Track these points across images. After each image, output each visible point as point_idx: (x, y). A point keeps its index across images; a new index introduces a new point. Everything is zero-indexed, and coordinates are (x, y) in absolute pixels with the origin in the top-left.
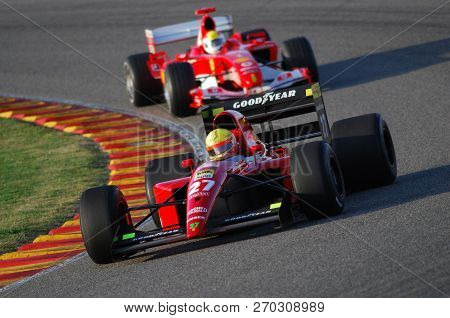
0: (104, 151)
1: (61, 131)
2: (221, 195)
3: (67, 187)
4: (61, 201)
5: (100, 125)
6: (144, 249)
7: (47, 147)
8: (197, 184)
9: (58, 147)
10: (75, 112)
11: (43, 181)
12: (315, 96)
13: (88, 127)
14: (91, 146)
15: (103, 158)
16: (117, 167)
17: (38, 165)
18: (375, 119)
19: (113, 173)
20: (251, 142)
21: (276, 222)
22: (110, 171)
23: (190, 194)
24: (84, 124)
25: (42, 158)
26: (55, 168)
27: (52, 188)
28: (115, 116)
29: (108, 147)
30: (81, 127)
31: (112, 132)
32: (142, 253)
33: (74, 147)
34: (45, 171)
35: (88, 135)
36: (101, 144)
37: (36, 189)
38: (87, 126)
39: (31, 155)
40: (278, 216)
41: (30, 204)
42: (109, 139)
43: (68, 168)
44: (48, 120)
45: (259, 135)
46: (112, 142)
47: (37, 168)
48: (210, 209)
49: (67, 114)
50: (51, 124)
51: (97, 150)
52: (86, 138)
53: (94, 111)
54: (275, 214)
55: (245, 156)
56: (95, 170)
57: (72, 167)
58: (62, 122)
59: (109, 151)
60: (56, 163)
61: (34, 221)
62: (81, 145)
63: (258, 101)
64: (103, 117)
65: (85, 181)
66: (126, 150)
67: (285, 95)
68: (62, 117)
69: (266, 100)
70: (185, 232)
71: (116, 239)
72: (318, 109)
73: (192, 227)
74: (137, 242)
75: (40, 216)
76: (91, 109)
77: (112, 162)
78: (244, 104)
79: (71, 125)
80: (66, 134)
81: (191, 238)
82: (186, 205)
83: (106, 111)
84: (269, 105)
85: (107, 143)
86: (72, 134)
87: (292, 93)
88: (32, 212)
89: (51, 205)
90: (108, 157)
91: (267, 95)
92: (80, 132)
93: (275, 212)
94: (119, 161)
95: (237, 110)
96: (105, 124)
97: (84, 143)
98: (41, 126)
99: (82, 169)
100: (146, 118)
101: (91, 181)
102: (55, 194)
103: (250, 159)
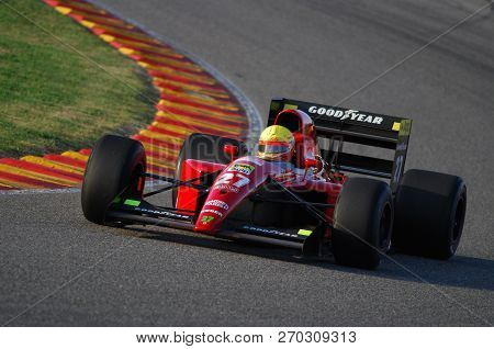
0: (156, 87)
1: (116, 49)
2: (251, 197)
3: (109, 110)
4: (100, 123)
5: (158, 59)
6: (145, 223)
7: (98, 60)
8: (230, 176)
9: (111, 65)
10: (135, 35)
11: (86, 94)
12: (401, 133)
13: (147, 56)
14: (143, 77)
15: (152, 94)
16: (167, 109)
17: (85, 75)
18: (456, 182)
19: (160, 114)
20: (310, 155)
21: (298, 250)
22: (157, 111)
23: (217, 183)
24: (143, 51)
25: (91, 70)
26: (101, 85)
27: (93, 106)
28: (176, 55)
29: (161, 85)
30: (138, 53)
31: (169, 71)
32: (141, 227)
33: (126, 71)
34: (91, 85)
35: (144, 65)
36: (155, 79)
37: (77, 100)
38: (145, 54)
39: (81, 62)
40: (302, 245)
41: (66, 114)
42: (164, 76)
43: (116, 91)
44: (106, 33)
45: (322, 151)
46: (167, 82)
47: (83, 79)
48: (232, 208)
49: (126, 33)
50: (108, 38)
51: (149, 84)
52: (140, 67)
53: (155, 41)
54: (301, 241)
55: (296, 167)
56: (142, 104)
57: (119, 91)
58: (120, 40)
59: (161, 89)
60: (104, 81)
61: (67, 133)
62: (134, 72)
63: (338, 114)
64: (163, 51)
65: (130, 111)
66: (179, 95)
67: (369, 119)
68: (122, 35)
69: (347, 116)
70: (195, 221)
71: (117, 200)
72: (399, 148)
73: (205, 220)
74: (140, 213)
75: (75, 130)
76: (153, 38)
77: (162, 102)
78: (322, 111)
79: (129, 47)
80: (121, 55)
81: (198, 231)
82: (208, 193)
83: (168, 47)
84: (348, 123)
85: (161, 80)
86: (127, 57)
87: (378, 120)
88: (68, 122)
89: (87, 122)
90: (158, 96)
91: (350, 111)
92: (136, 58)
93: (301, 239)
94: (168, 104)
95: (310, 114)
96: (163, 60)
97: (138, 71)
98: (97, 36)
99: (129, 98)
100: (208, 70)
101: (136, 113)
102: (96, 113)
103: (299, 172)
